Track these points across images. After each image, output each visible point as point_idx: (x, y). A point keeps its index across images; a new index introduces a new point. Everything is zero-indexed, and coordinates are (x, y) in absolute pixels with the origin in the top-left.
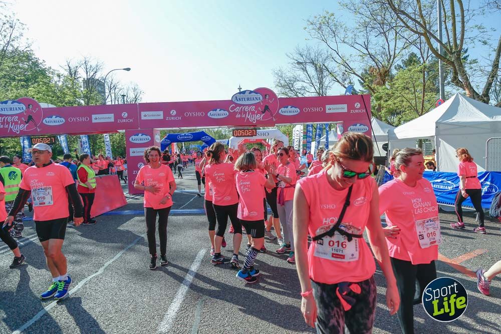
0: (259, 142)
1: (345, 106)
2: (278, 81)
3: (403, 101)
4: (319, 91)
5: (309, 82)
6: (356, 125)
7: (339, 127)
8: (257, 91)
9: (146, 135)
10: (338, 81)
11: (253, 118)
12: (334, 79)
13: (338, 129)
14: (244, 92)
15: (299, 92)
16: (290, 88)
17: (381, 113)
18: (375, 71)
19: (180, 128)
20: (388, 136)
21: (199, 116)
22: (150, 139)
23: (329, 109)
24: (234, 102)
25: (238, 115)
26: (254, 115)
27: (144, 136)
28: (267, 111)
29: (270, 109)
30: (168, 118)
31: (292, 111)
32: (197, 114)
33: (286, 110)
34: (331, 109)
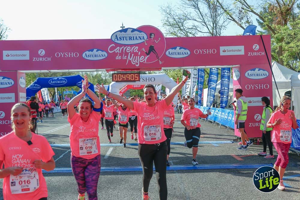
1: (242, 48)
2: (166, 18)
4: (213, 31)
5: (201, 21)
6: (254, 70)
7: (235, 72)
9: (9, 79)
10: (234, 20)
11: (136, 60)
12: (230, 18)
13: (234, 74)
15: (190, 31)
16: (179, 27)
17: (283, 56)
18: (276, 10)
19: (49, 70)
20: (291, 83)
21: (72, 56)
22: (13, 83)
23: (223, 51)
24: (115, 41)
25: (118, 56)
26: (137, 57)
27: (6, 79)
28: (152, 52)
29: (155, 50)
30: (35, 58)
31: (181, 53)
32: (69, 55)
33: (174, 52)
34: (225, 51)
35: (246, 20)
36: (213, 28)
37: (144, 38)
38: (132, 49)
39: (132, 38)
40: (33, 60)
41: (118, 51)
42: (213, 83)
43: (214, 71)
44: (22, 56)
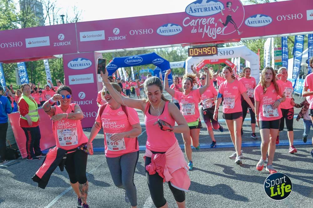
0: (222, 62)
9: (87, 60)
11: (213, 33)
14: (199, 2)
19: (125, 49)
21: (147, 33)
22: (91, 64)
23: (311, 16)
24: (189, 14)
25: (193, 30)
26: (213, 29)
27: (84, 60)
28: (229, 22)
29: (233, 20)
30: (110, 38)
31: (261, 21)
32: (144, 32)
33: (254, 20)
37: (220, 8)
38: (208, 20)
39: (208, 8)
40: (109, 40)
41: (193, 24)
42: (298, 52)
43: (300, 38)
44: (97, 36)
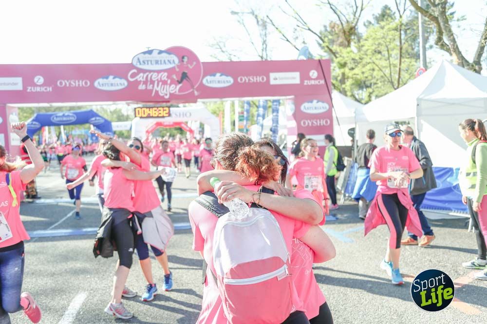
0: (178, 126)
1: (297, 75)
3: (373, 70)
4: (263, 54)
6: (312, 102)
7: (289, 104)
8: (170, 51)
10: (288, 40)
11: (165, 90)
12: (283, 37)
13: (288, 107)
14: (150, 52)
16: (221, 49)
17: (346, 86)
18: (337, 28)
19: (51, 104)
20: (355, 117)
21: (81, 85)
22: (1, 120)
23: (274, 79)
24: (136, 66)
25: (141, 86)
26: (166, 86)
29: (189, 77)
30: (30, 88)
31: (222, 81)
32: (77, 83)
33: (213, 80)
34: (276, 79)
35: (302, 41)
36: (263, 50)
38: (160, 75)
39: (160, 61)
40: (29, 90)
44: (12, 84)
